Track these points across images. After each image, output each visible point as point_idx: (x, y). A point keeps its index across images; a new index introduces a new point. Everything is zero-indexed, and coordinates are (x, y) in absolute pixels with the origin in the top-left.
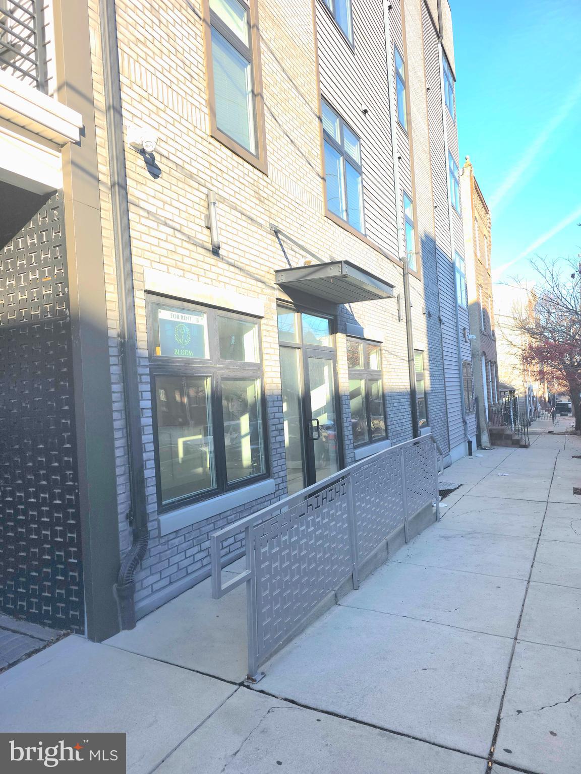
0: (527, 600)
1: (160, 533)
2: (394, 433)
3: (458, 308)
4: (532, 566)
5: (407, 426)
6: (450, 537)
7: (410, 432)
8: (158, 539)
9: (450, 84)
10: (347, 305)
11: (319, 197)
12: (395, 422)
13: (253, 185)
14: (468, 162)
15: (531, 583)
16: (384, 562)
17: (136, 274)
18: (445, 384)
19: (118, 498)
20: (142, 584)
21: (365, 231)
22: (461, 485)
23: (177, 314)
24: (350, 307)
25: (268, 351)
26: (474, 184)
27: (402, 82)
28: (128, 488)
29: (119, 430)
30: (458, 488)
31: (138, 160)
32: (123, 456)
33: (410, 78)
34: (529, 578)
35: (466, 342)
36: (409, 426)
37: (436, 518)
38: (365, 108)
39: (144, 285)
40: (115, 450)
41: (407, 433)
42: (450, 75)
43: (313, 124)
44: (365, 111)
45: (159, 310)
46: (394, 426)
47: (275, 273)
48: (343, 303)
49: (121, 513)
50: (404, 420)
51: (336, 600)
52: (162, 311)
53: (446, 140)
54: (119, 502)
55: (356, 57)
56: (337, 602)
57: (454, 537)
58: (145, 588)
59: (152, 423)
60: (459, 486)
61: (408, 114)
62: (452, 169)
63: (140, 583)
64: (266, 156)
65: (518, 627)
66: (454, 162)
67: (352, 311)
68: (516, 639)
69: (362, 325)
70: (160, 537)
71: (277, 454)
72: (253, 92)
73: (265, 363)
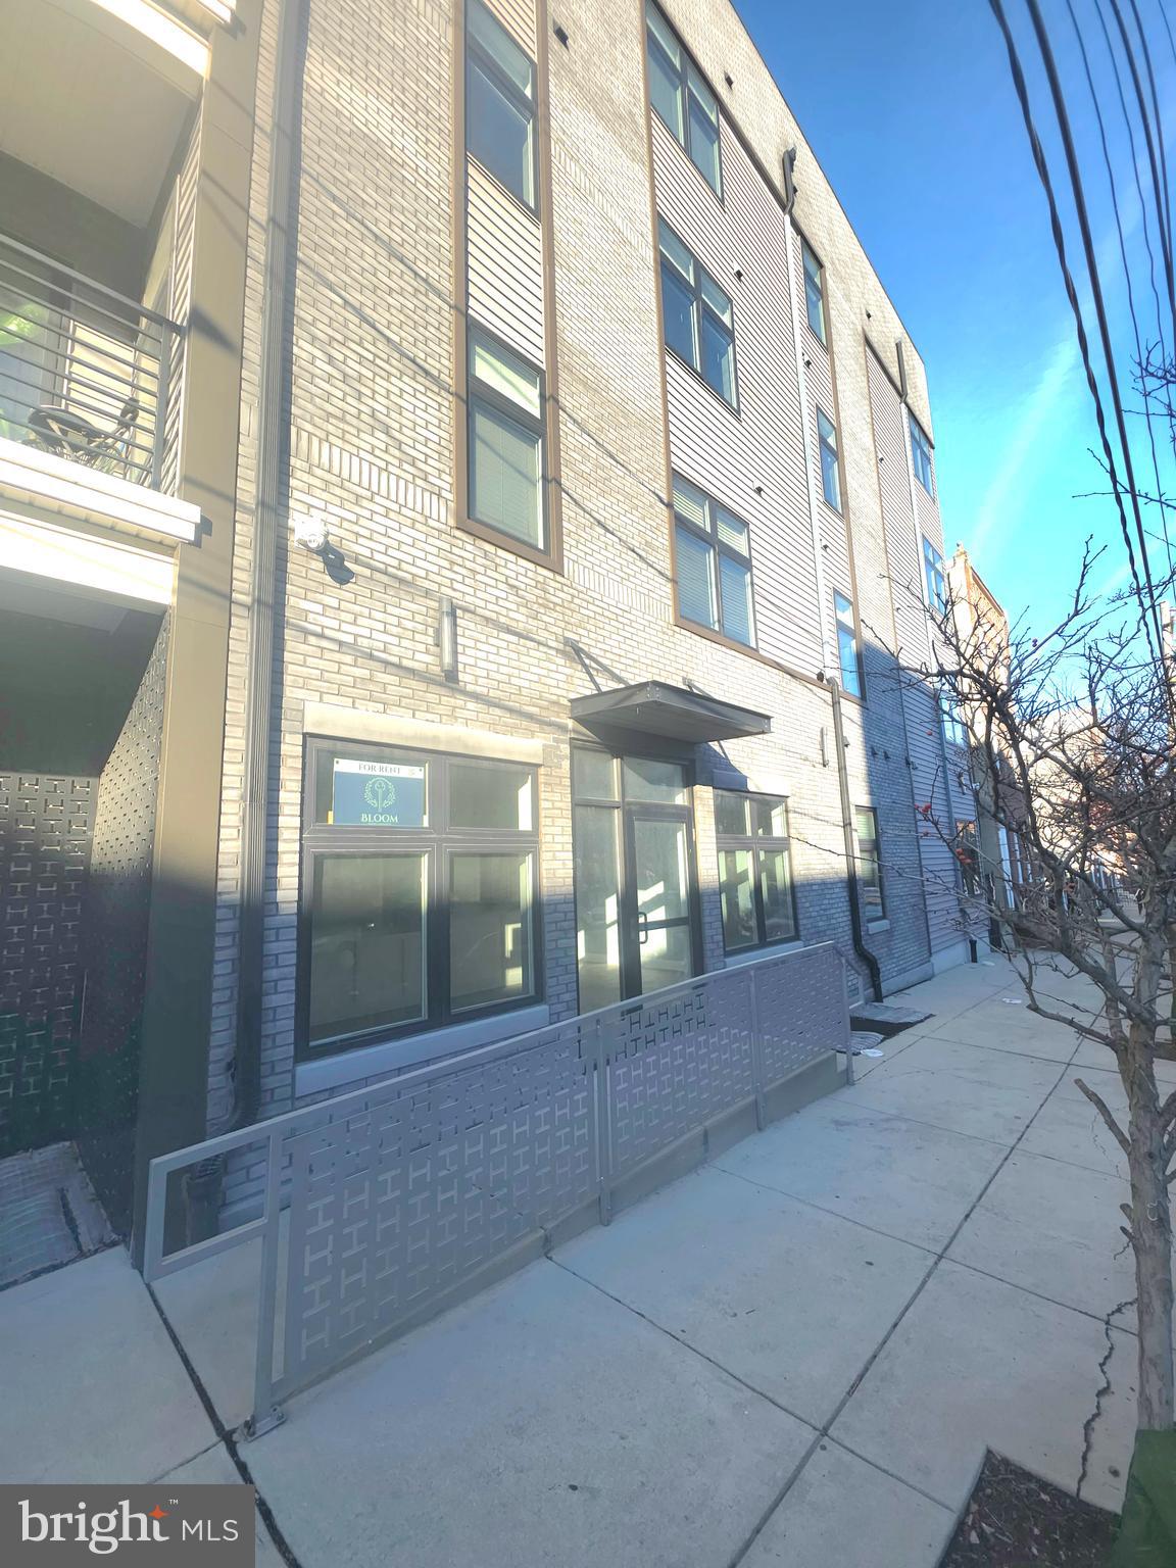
0: (911, 1309)
1: (293, 1092)
2: (812, 931)
3: (945, 745)
4: (967, 1216)
5: (840, 920)
6: (848, 1124)
7: (847, 928)
8: (289, 1102)
9: (923, 452)
10: (714, 745)
11: (664, 600)
12: (813, 914)
13: (536, 587)
14: (961, 549)
15: (943, 1264)
16: (693, 1168)
17: (288, 712)
18: (920, 856)
19: (212, 1038)
20: (248, 1172)
21: (757, 644)
22: (931, 1015)
23: (371, 764)
24: (721, 747)
25: (549, 813)
26: (971, 577)
27: (831, 454)
28: (234, 1022)
29: (226, 934)
30: (922, 1021)
31: (314, 562)
32: (229, 974)
33: (845, 447)
34: (946, 1249)
35: (964, 794)
36: (845, 919)
37: (847, 1079)
38: (758, 484)
39: (303, 727)
40: (215, 966)
41: (840, 930)
42: (923, 441)
43: (657, 508)
44: (759, 490)
45: (336, 760)
46: (811, 920)
47: (569, 704)
48: (706, 742)
49: (216, 1062)
50: (833, 911)
51: (546, 1247)
52: (340, 760)
53: (916, 522)
54: (212, 1044)
55: (744, 423)
56: (549, 1251)
57: (856, 1125)
58: (253, 1180)
59: (296, 924)
60: (926, 1018)
61: (844, 493)
62: (931, 559)
63: (244, 1171)
64: (561, 549)
65: (850, 1393)
66: (934, 550)
67: (724, 753)
68: (824, 1432)
69: (745, 772)
70: (293, 1098)
71: (558, 966)
72: (544, 477)
73: (543, 830)
